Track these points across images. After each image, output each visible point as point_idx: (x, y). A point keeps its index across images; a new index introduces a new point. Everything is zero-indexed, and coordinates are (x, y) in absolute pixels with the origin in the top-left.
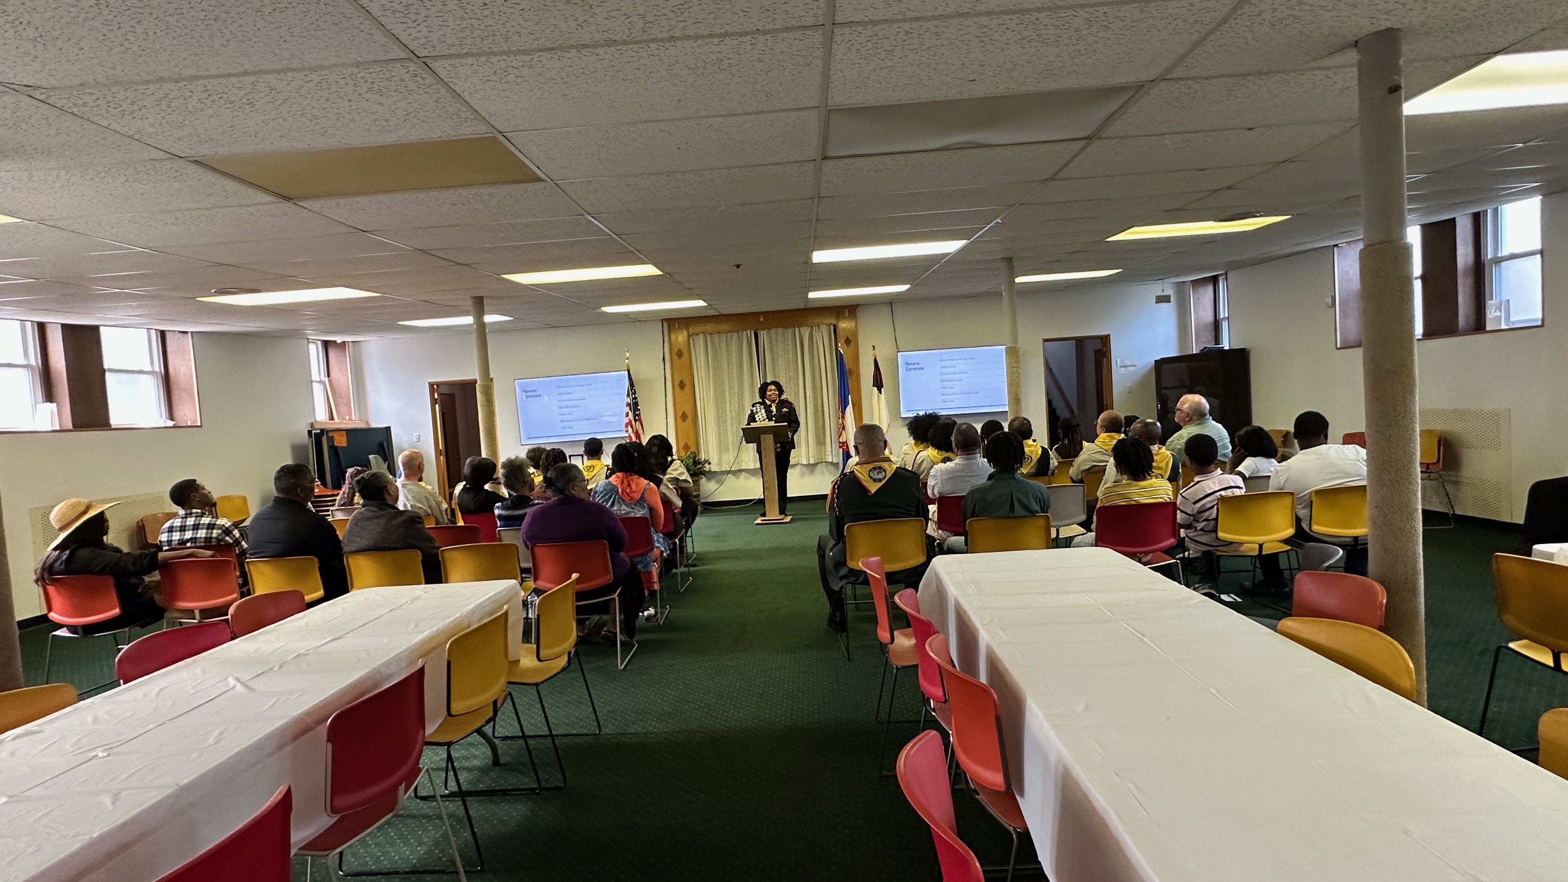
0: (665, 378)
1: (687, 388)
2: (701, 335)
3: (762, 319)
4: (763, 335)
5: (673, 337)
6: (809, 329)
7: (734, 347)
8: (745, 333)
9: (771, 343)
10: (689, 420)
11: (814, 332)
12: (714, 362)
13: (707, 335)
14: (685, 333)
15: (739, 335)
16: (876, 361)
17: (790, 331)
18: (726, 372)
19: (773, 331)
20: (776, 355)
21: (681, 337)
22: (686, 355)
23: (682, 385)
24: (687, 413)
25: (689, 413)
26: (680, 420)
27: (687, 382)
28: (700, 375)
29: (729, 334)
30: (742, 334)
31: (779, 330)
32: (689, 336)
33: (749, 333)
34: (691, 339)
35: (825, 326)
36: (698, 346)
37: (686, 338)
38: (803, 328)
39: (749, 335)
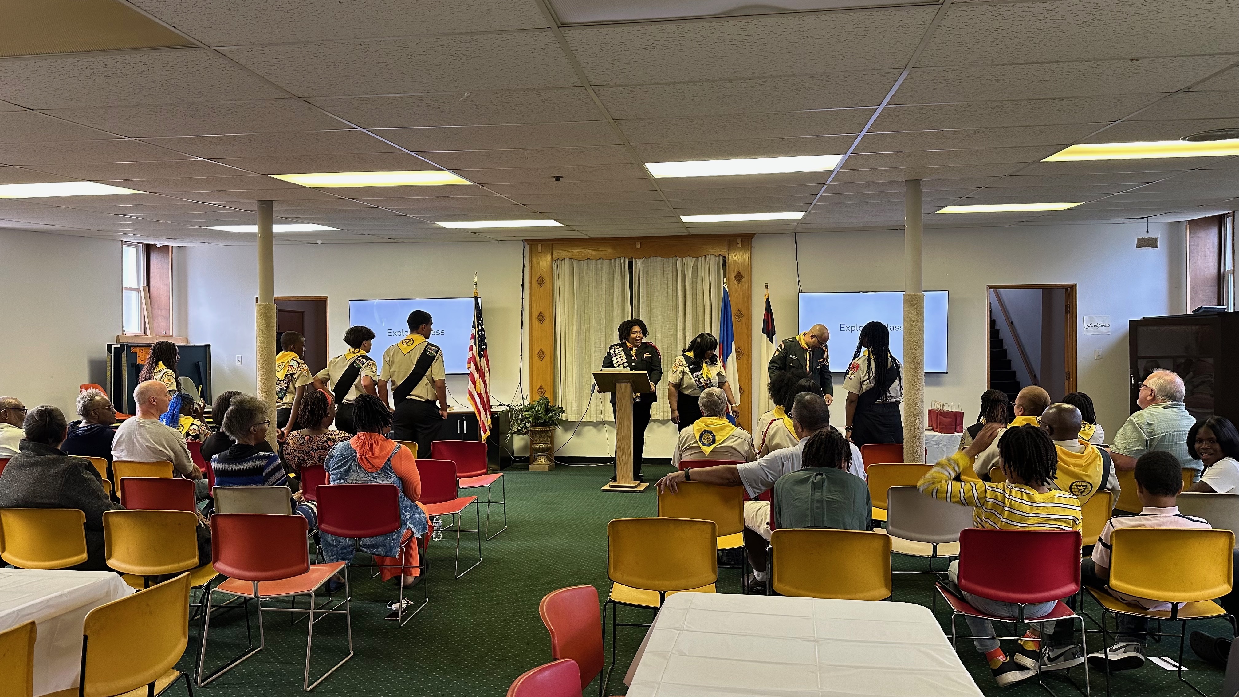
0: (523, 308)
1: (547, 322)
2: (567, 261)
3: (639, 246)
4: (639, 264)
5: (535, 260)
6: (694, 259)
7: (604, 276)
8: (617, 260)
9: (648, 274)
10: (547, 358)
11: (700, 263)
12: (580, 294)
13: (574, 261)
14: (549, 258)
15: (611, 263)
16: (768, 302)
17: (671, 261)
18: (593, 306)
19: (651, 260)
20: (653, 289)
21: (544, 262)
22: (548, 283)
23: (541, 318)
24: (544, 350)
25: (547, 351)
26: (536, 358)
27: (547, 315)
28: (562, 307)
29: (600, 260)
30: (615, 261)
31: (659, 258)
32: (553, 261)
33: (622, 261)
34: (555, 265)
35: (713, 257)
36: (563, 273)
37: (549, 263)
38: (687, 258)
39: (623, 264)
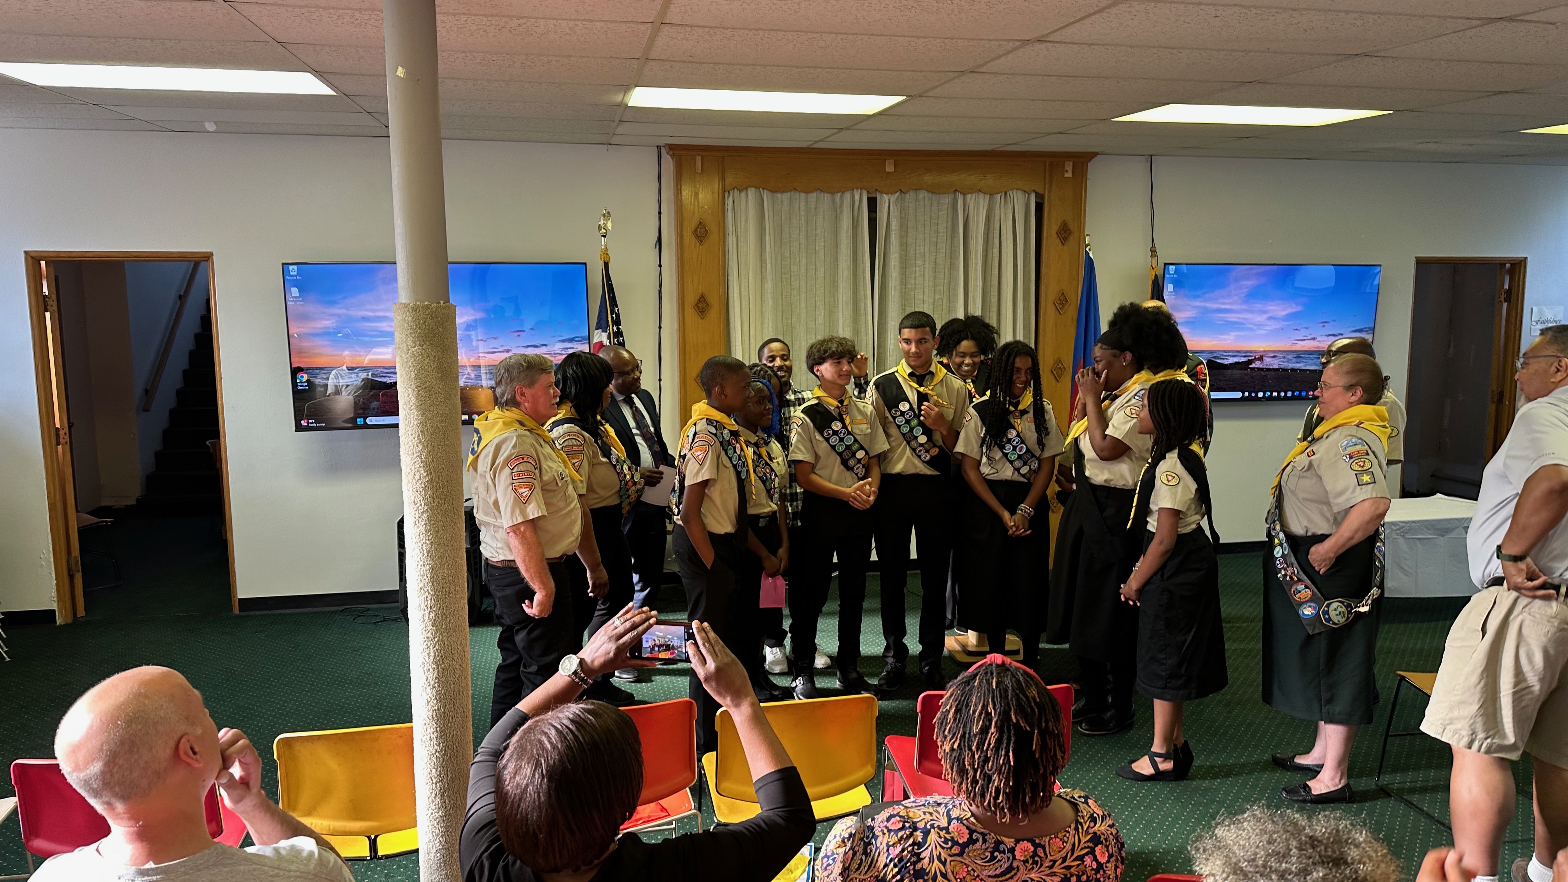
0: (660, 285)
1: (713, 314)
2: (750, 192)
3: (890, 168)
4: (885, 202)
5: (687, 191)
6: (988, 196)
7: (823, 224)
8: (848, 195)
9: (901, 224)
11: (998, 205)
13: (765, 194)
14: (716, 186)
15: (833, 201)
17: (946, 199)
18: (799, 283)
19: (910, 196)
20: (910, 253)
21: (704, 193)
22: (713, 237)
23: (702, 306)
27: (714, 300)
28: (744, 284)
29: (813, 195)
30: (841, 198)
32: (725, 191)
33: (857, 197)
34: (729, 202)
35: (1020, 193)
36: (743, 218)
37: (716, 197)
38: (974, 195)
39: (857, 204)
